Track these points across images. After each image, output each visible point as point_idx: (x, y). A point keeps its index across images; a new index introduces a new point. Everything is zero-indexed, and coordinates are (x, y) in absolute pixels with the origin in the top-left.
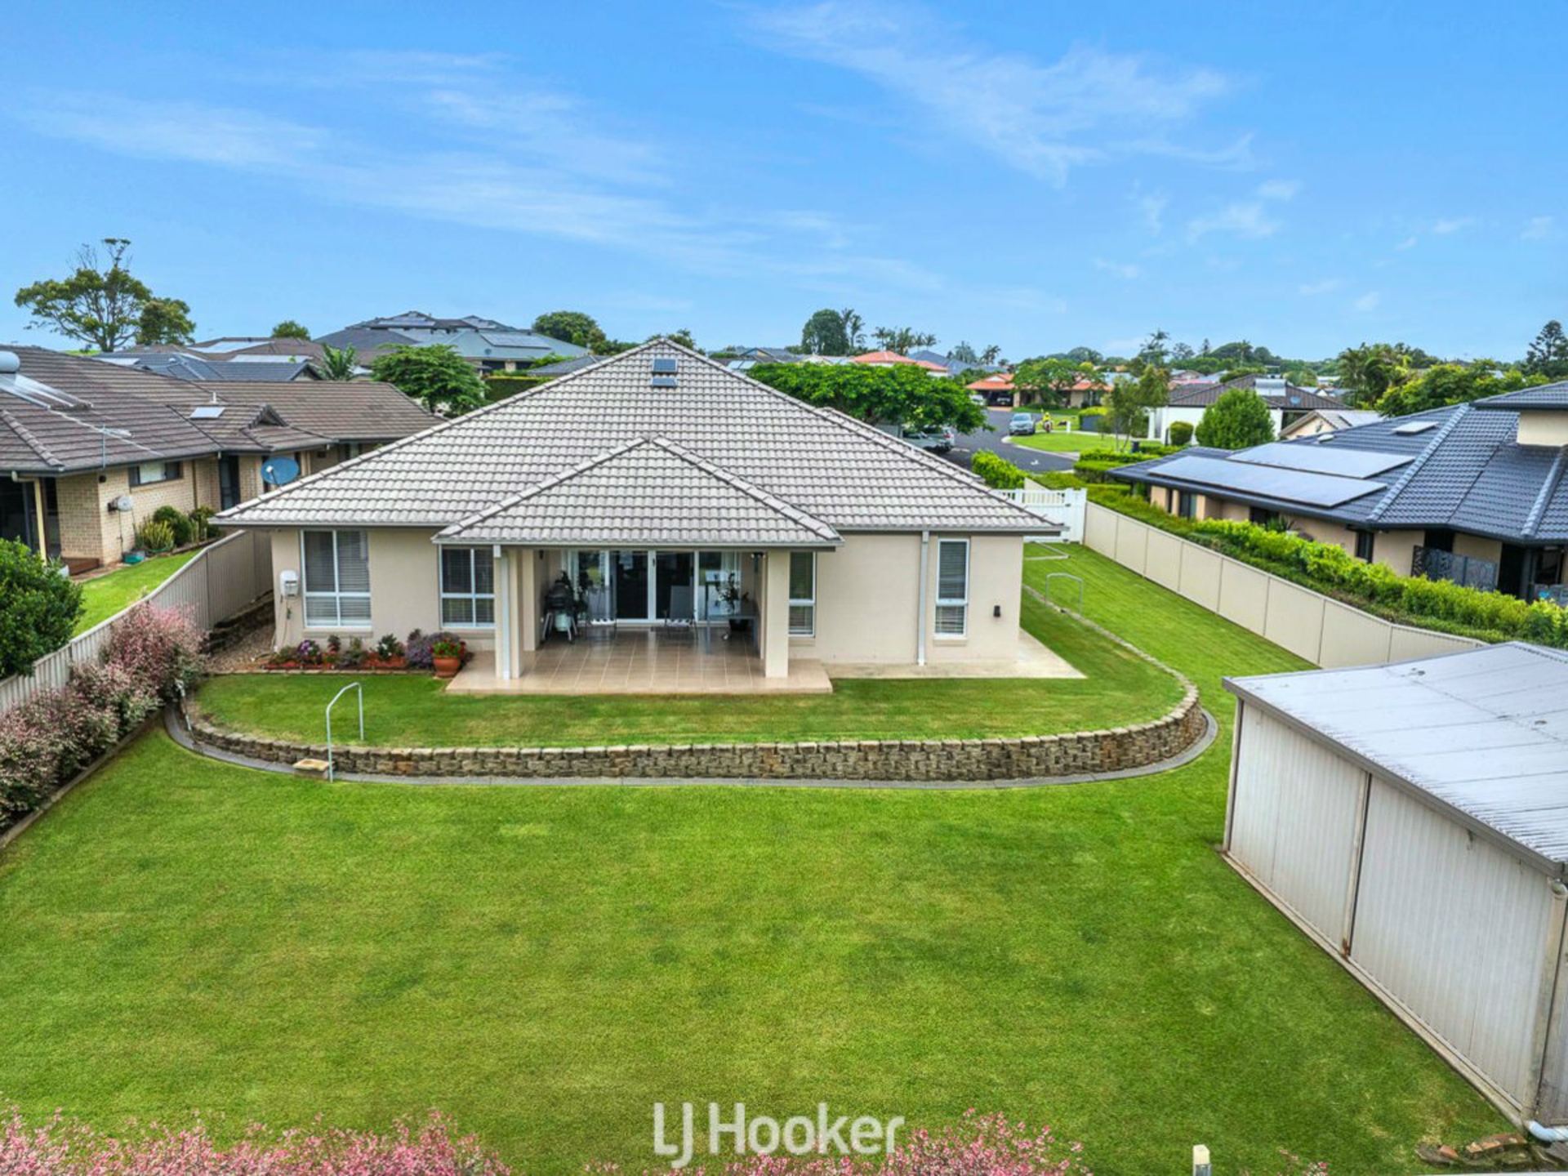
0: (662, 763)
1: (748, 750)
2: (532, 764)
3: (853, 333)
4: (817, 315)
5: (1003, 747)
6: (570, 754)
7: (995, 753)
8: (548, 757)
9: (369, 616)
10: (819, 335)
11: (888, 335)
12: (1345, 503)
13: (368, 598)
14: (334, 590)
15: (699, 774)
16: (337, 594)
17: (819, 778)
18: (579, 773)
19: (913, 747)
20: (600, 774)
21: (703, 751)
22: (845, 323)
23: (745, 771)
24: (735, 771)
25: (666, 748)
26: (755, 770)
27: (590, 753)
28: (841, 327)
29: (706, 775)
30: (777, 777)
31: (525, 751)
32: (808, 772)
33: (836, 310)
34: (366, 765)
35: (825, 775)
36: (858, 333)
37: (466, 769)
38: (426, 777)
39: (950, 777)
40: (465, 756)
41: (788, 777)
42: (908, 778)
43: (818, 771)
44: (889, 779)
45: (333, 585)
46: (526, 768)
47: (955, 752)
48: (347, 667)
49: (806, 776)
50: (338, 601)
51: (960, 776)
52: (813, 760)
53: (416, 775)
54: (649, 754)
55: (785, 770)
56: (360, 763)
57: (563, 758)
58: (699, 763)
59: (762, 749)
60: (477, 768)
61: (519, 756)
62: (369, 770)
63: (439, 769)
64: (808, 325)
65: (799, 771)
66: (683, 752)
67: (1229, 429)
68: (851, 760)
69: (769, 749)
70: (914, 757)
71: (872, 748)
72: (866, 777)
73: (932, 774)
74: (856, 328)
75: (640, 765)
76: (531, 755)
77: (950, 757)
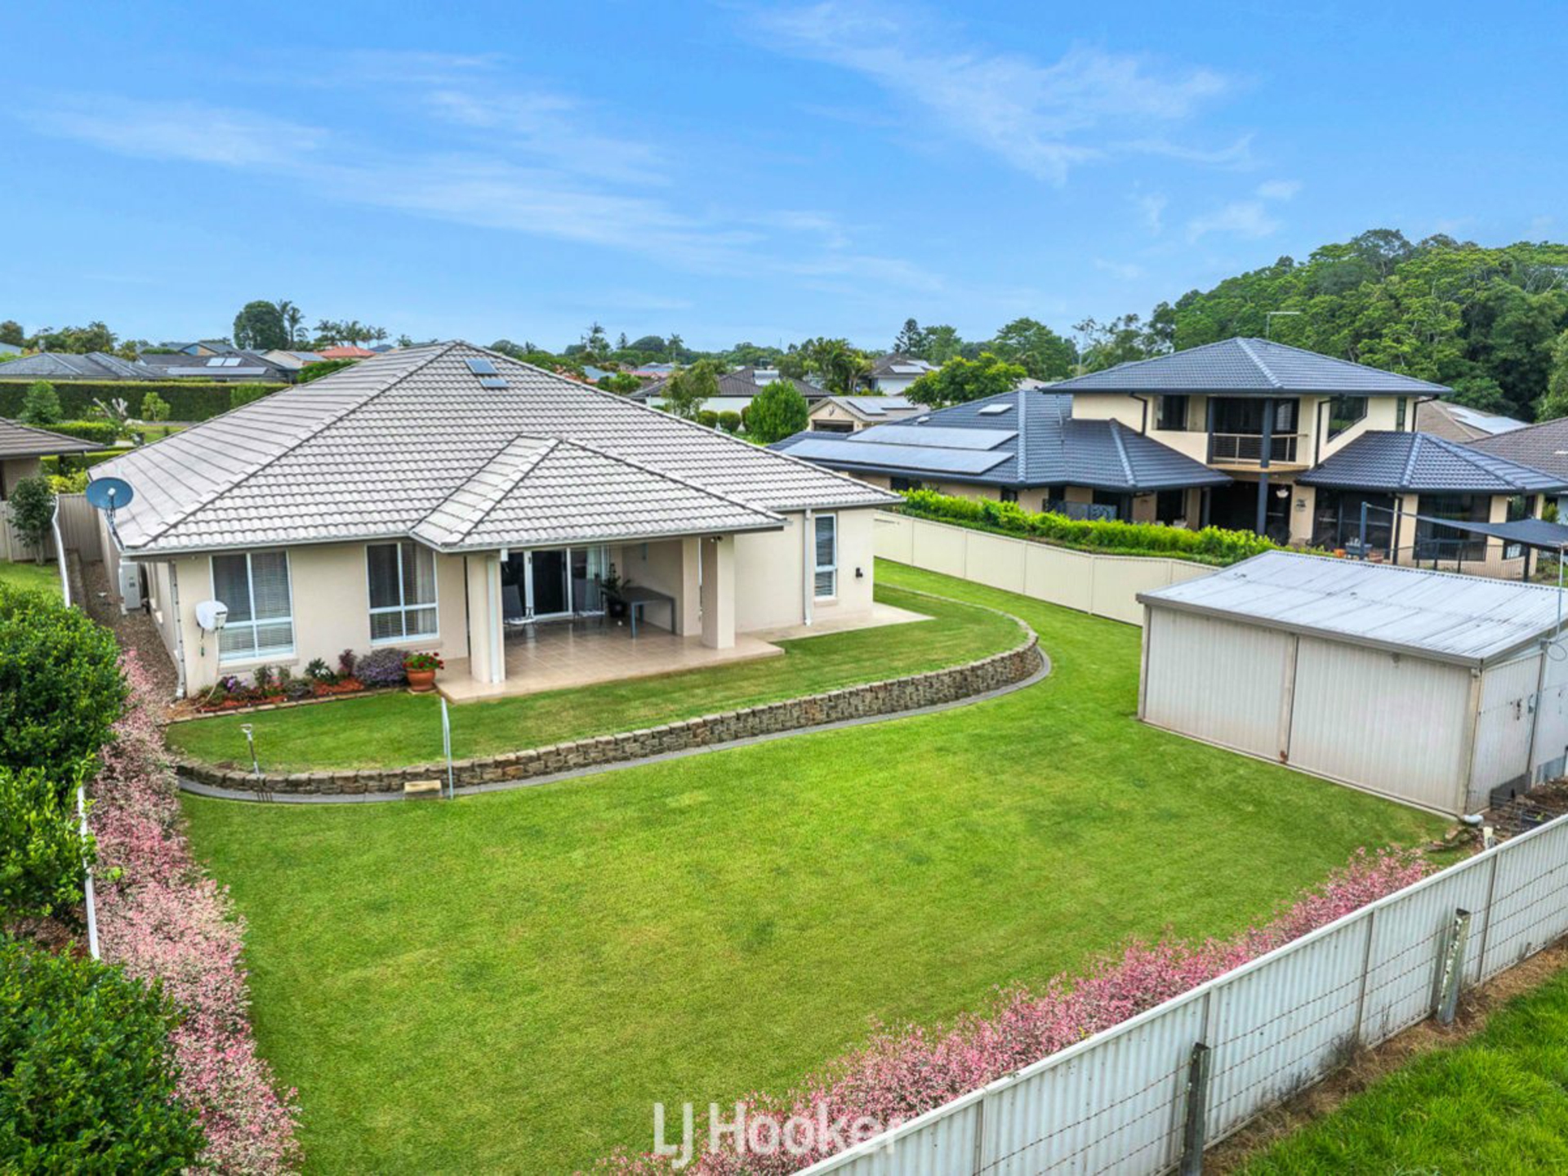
0: (733, 728)
1: (795, 704)
2: (630, 747)
3: (292, 327)
4: (250, 307)
5: (961, 672)
6: (659, 732)
7: (959, 677)
8: (642, 739)
9: (290, 642)
10: (253, 329)
11: (333, 328)
12: (989, 470)
13: (290, 623)
14: (250, 619)
15: (762, 732)
16: (254, 622)
17: (848, 718)
18: (669, 749)
19: (906, 682)
20: (686, 746)
21: (763, 711)
22: (282, 316)
23: (795, 723)
24: (788, 724)
25: (733, 714)
26: (803, 721)
27: (674, 729)
28: (279, 320)
29: (768, 731)
30: (818, 724)
31: (621, 736)
32: (840, 715)
33: (271, 301)
34: (472, 777)
35: (851, 717)
36: (297, 326)
37: (571, 763)
38: (535, 778)
39: (933, 702)
40: (569, 750)
41: (827, 722)
42: (907, 708)
43: (846, 714)
44: (893, 711)
45: (249, 613)
46: (624, 752)
47: (934, 681)
48: (301, 697)
49: (838, 719)
50: (255, 629)
51: (940, 700)
52: (842, 705)
53: (525, 777)
54: (722, 721)
55: (823, 717)
56: (465, 777)
57: (654, 737)
58: (761, 722)
59: (805, 702)
60: (581, 760)
61: (616, 742)
62: (475, 781)
63: (546, 767)
64: (239, 318)
65: (833, 715)
66: (747, 715)
67: (776, 415)
68: (867, 701)
69: (810, 701)
70: (910, 689)
71: (879, 687)
72: (880, 712)
73: (922, 702)
74: (294, 320)
75: (717, 732)
76: (626, 740)
77: (931, 685)
